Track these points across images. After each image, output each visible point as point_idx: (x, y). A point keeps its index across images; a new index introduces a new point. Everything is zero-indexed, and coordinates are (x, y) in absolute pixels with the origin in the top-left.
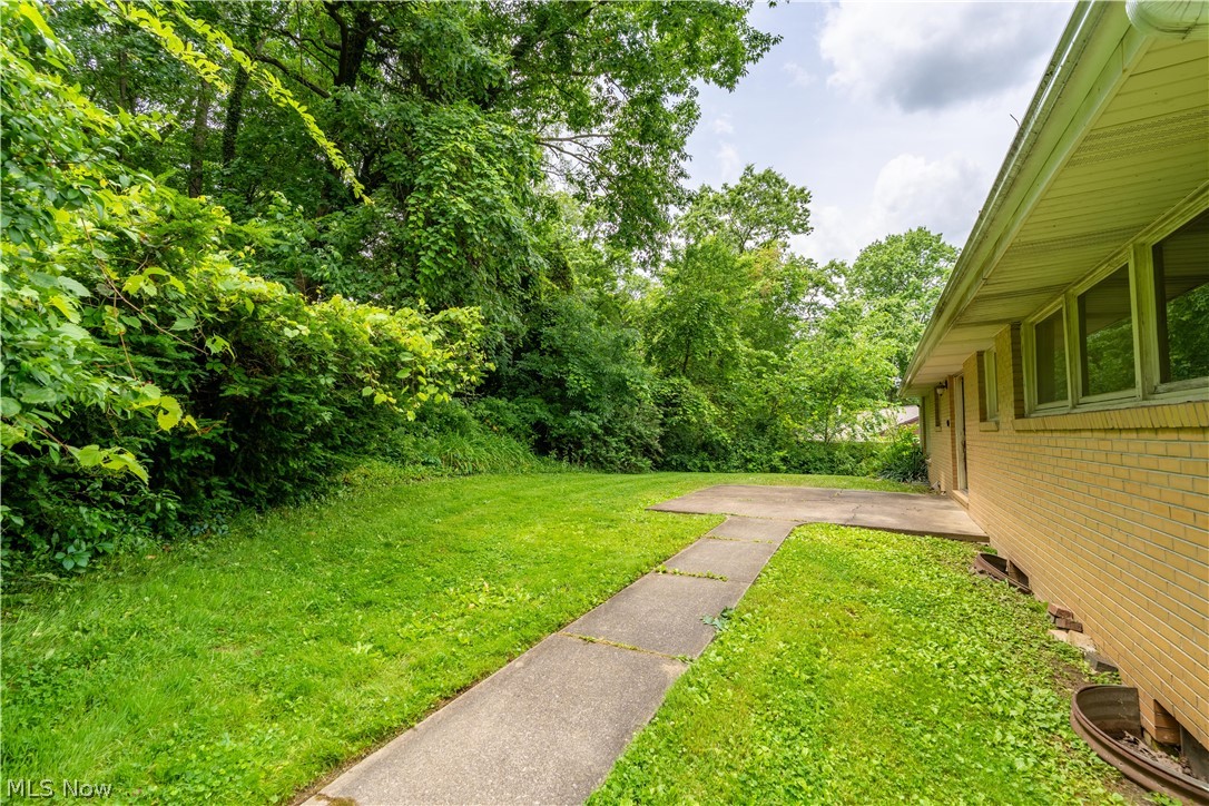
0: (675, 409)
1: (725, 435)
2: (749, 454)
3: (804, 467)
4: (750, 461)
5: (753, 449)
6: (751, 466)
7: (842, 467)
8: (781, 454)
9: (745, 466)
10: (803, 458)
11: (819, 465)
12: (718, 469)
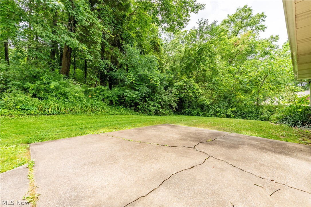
0: (184, 91)
1: (207, 101)
2: (218, 109)
3: (244, 116)
4: (218, 112)
5: (220, 107)
6: (218, 114)
7: (262, 116)
8: (232, 109)
9: (216, 114)
10: (243, 111)
11: (251, 114)
12: (204, 115)
